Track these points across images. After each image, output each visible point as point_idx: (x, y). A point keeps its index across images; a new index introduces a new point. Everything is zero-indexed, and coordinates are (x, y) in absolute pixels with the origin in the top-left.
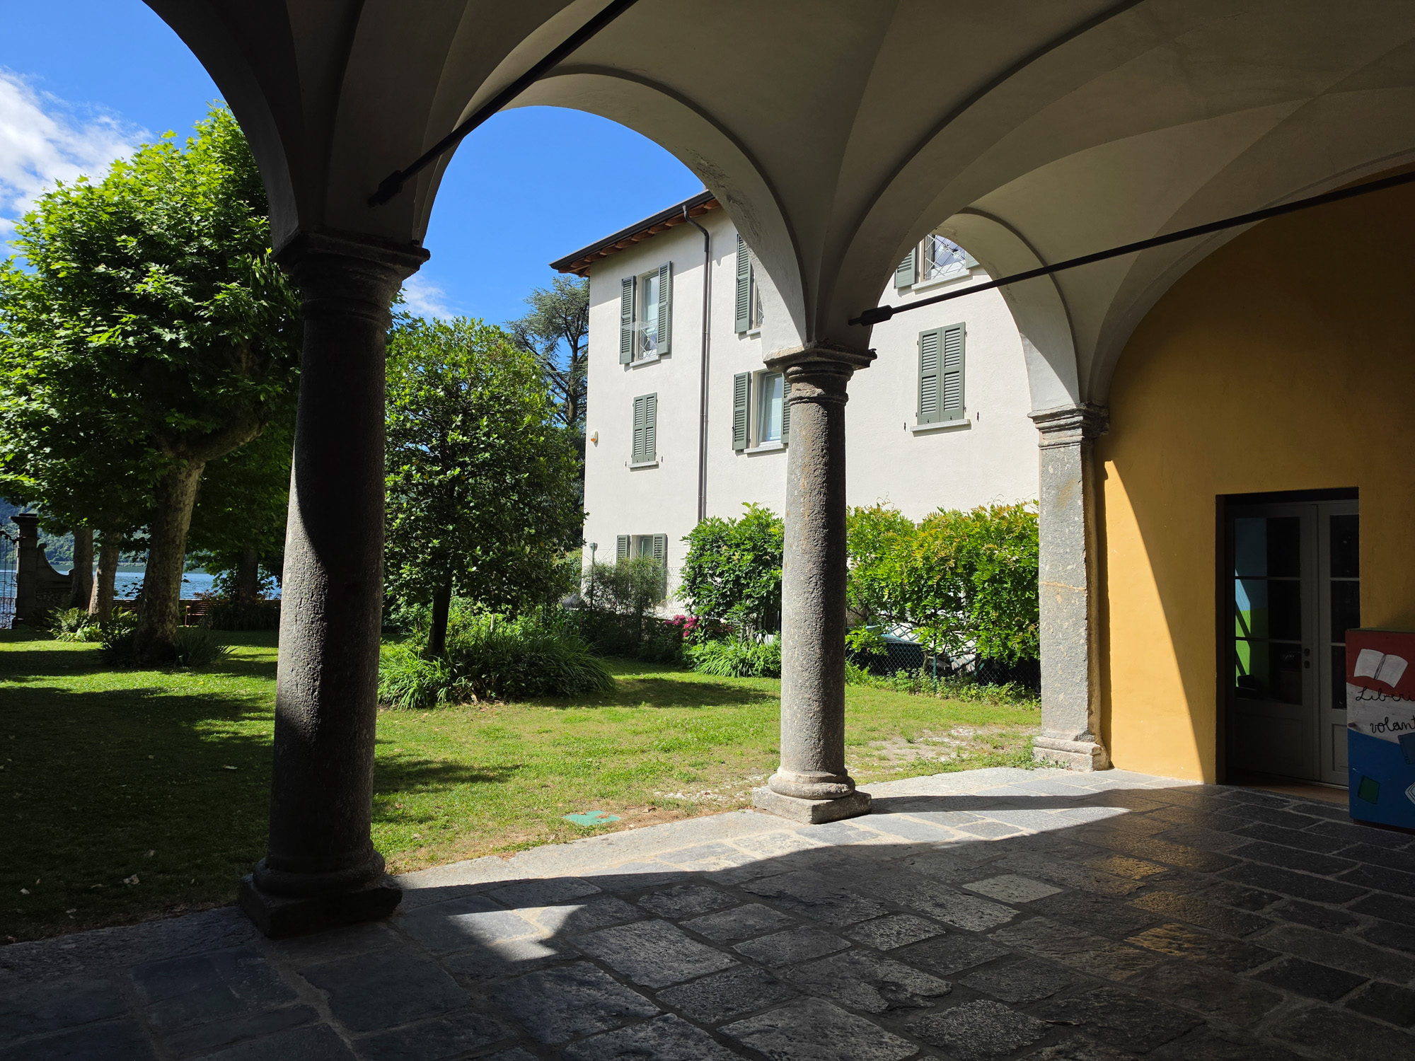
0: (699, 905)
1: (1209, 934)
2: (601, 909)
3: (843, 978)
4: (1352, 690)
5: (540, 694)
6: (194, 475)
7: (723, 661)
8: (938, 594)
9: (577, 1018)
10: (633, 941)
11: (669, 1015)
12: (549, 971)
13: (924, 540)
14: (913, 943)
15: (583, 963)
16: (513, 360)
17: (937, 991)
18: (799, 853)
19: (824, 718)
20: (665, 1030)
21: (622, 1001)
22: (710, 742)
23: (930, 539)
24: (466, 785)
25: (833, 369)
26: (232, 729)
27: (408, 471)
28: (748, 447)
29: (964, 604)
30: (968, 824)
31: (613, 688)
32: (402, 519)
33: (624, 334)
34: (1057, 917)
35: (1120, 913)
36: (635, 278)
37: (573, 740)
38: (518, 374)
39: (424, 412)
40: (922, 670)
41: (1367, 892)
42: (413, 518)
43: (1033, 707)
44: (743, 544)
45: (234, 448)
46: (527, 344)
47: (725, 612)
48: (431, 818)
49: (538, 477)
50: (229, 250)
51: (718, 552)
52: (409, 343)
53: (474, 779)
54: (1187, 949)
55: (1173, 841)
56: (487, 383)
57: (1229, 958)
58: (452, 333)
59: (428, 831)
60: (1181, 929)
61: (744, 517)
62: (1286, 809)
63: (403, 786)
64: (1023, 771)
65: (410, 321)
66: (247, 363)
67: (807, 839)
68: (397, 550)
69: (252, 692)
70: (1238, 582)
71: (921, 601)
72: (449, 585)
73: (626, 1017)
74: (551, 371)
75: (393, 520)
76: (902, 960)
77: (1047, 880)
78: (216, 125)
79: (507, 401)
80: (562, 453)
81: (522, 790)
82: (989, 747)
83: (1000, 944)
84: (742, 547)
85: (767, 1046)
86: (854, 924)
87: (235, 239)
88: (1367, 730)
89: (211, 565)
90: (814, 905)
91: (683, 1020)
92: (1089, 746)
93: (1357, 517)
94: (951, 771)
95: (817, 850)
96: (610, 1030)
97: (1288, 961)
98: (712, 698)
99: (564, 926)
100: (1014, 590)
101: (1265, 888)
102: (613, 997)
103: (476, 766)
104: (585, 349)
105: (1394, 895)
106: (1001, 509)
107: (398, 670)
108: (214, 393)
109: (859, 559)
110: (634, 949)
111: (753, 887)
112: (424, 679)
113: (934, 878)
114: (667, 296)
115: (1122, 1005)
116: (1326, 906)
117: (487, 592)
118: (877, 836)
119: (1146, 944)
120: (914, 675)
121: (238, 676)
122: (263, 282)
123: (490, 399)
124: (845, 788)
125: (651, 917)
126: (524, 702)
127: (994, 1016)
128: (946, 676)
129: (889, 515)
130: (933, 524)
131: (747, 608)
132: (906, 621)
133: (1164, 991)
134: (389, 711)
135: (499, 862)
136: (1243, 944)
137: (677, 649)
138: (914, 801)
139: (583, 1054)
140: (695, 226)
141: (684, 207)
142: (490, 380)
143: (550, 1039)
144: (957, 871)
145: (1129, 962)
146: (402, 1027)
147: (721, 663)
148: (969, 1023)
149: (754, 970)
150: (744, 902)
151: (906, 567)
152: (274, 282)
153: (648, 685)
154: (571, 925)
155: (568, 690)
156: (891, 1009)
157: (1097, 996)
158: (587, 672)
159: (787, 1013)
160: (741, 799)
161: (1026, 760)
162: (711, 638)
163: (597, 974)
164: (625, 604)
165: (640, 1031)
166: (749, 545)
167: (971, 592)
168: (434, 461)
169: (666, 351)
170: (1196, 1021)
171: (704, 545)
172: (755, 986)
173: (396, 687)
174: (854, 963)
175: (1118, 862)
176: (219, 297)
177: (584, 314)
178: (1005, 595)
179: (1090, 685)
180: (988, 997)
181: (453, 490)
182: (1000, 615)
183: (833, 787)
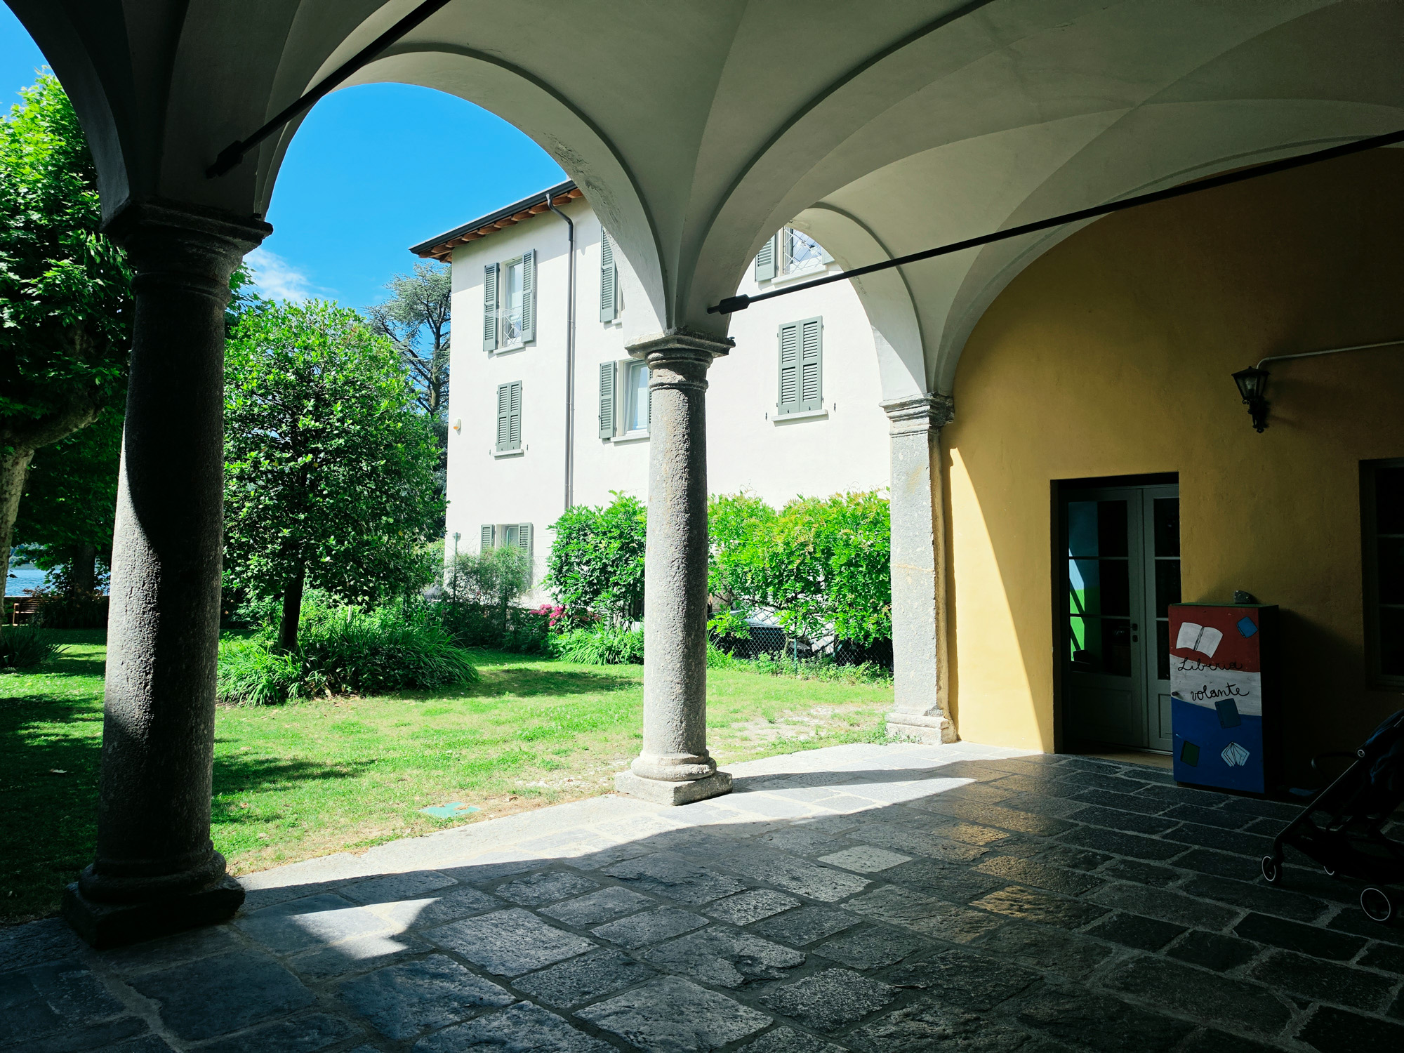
0: (559, 891)
1: (1047, 895)
2: (458, 901)
3: (700, 955)
4: (1174, 661)
5: (399, 687)
6: (21, 463)
7: (590, 649)
8: (798, 578)
9: (428, 1011)
10: (489, 931)
11: (524, 1002)
12: (401, 966)
13: (785, 525)
14: (769, 917)
15: (436, 956)
16: (370, 344)
17: (792, 963)
18: (660, 835)
19: (686, 700)
20: (519, 1018)
21: (476, 992)
22: (574, 730)
23: (791, 525)
24: (317, 781)
25: (693, 356)
26: (62, 732)
27: (256, 458)
28: (614, 436)
29: (823, 587)
30: (824, 799)
31: (476, 680)
32: (249, 508)
33: (487, 321)
34: (907, 885)
35: (965, 878)
36: (498, 264)
37: (432, 732)
38: (374, 359)
39: (274, 397)
40: (783, 652)
41: (1187, 848)
42: (261, 506)
43: (888, 685)
44: (610, 532)
45: (67, 434)
46: (387, 330)
47: (592, 600)
48: (278, 817)
49: (396, 464)
50: (60, 225)
51: (585, 540)
52: (257, 325)
53: (326, 776)
54: (1027, 910)
55: (1015, 808)
56: (342, 367)
57: (1065, 917)
58: (303, 316)
59: (275, 830)
60: (1022, 891)
61: (611, 505)
62: (1118, 775)
63: (250, 786)
64: (878, 746)
65: (258, 303)
66: (81, 345)
67: (669, 821)
68: (244, 540)
69: (87, 692)
70: (1072, 563)
71: (782, 584)
72: (301, 576)
73: (480, 1007)
74: (412, 358)
75: (240, 509)
76: (758, 934)
77: (898, 849)
78: (45, 93)
79: (363, 386)
80: (421, 439)
81: (376, 785)
82: (845, 725)
83: (852, 913)
84: (609, 535)
85: (623, 1027)
86: (712, 901)
87: (67, 214)
88: (1188, 698)
89: (42, 560)
90: (674, 885)
91: (538, 1007)
92: (938, 720)
93: (1178, 500)
94: (809, 749)
95: (678, 831)
96: (462, 1022)
97: (1118, 916)
98: (578, 686)
99: (417, 920)
100: (869, 573)
101: (1099, 849)
102: (467, 988)
103: (329, 762)
104: (448, 336)
105: (1211, 850)
106: (856, 495)
107: (244, 666)
108: (43, 377)
109: (723, 545)
110: (490, 939)
111: (614, 871)
112: (274, 674)
113: (791, 853)
114: (531, 284)
115: (966, 967)
116: (1152, 863)
117: (343, 583)
118: (737, 814)
119: (989, 907)
120: (776, 658)
121: (71, 676)
122: (98, 260)
123: (345, 383)
124: (706, 768)
125: (508, 905)
126: (382, 695)
127: (846, 984)
128: (806, 657)
129: (751, 502)
130: (793, 510)
131: (614, 596)
132: (768, 604)
133: (1005, 951)
134: (236, 709)
135: (350, 858)
136: (1078, 902)
137: (543, 638)
138: (774, 779)
139: (434, 1047)
140: (560, 215)
141: (548, 196)
142: (345, 364)
143: (399, 1034)
144: (812, 844)
145: (973, 925)
146: (241, 1033)
147: (588, 651)
148: (822, 992)
149: (612, 953)
150: (603, 886)
151: (768, 552)
152: (111, 260)
153: (513, 675)
154: (425, 919)
155: (428, 682)
156: (746, 983)
157: (943, 959)
158: (449, 664)
159: (644, 993)
160: (604, 785)
161: (880, 736)
162: (578, 626)
163: (451, 966)
164: (490, 594)
165: (494, 1020)
166: (616, 533)
167: (829, 575)
168: (285, 448)
169: (531, 339)
170: (1033, 977)
171: (570, 534)
172: (613, 968)
173: (243, 683)
174: (711, 940)
175: (964, 829)
176: (48, 274)
177: (447, 300)
178: (860, 578)
179: (939, 661)
180: (840, 965)
181: (304, 479)
182: (856, 597)
183: (695, 768)
